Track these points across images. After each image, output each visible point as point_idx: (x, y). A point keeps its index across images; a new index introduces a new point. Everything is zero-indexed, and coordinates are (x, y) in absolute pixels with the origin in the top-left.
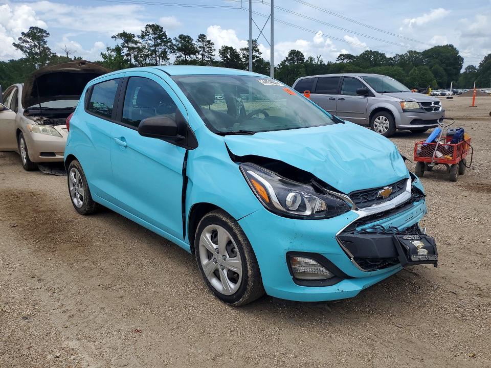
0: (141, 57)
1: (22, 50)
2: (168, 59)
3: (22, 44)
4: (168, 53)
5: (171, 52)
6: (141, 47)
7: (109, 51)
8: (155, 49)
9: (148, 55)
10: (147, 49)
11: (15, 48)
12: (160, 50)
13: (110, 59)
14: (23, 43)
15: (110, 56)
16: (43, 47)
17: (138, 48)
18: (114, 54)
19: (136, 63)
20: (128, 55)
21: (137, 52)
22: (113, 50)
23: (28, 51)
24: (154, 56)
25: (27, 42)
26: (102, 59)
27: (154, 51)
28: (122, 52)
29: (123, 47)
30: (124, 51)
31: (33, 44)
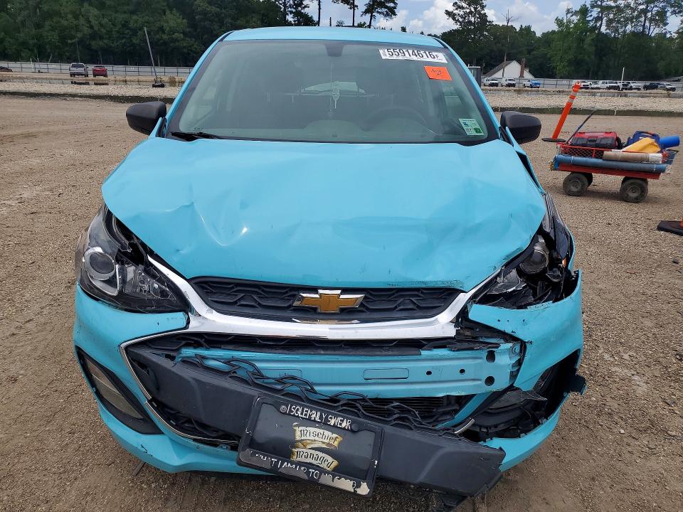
0: (619, 22)
1: (454, 19)
2: (666, 24)
3: (455, 12)
4: (668, 14)
5: (674, 13)
6: (622, 5)
7: (569, 15)
8: (647, 7)
9: (633, 18)
10: (632, 8)
11: (447, 17)
12: (655, 9)
13: (567, 26)
14: (457, 9)
15: (569, 22)
16: (480, 14)
17: (618, 7)
18: (575, 19)
19: (608, 31)
20: (599, 19)
21: (614, 15)
22: (576, 13)
23: (461, 20)
24: (643, 19)
25: (462, 8)
26: (556, 28)
27: (645, 12)
28: (590, 14)
29: (593, 6)
30: (593, 13)
31: (468, 11)
